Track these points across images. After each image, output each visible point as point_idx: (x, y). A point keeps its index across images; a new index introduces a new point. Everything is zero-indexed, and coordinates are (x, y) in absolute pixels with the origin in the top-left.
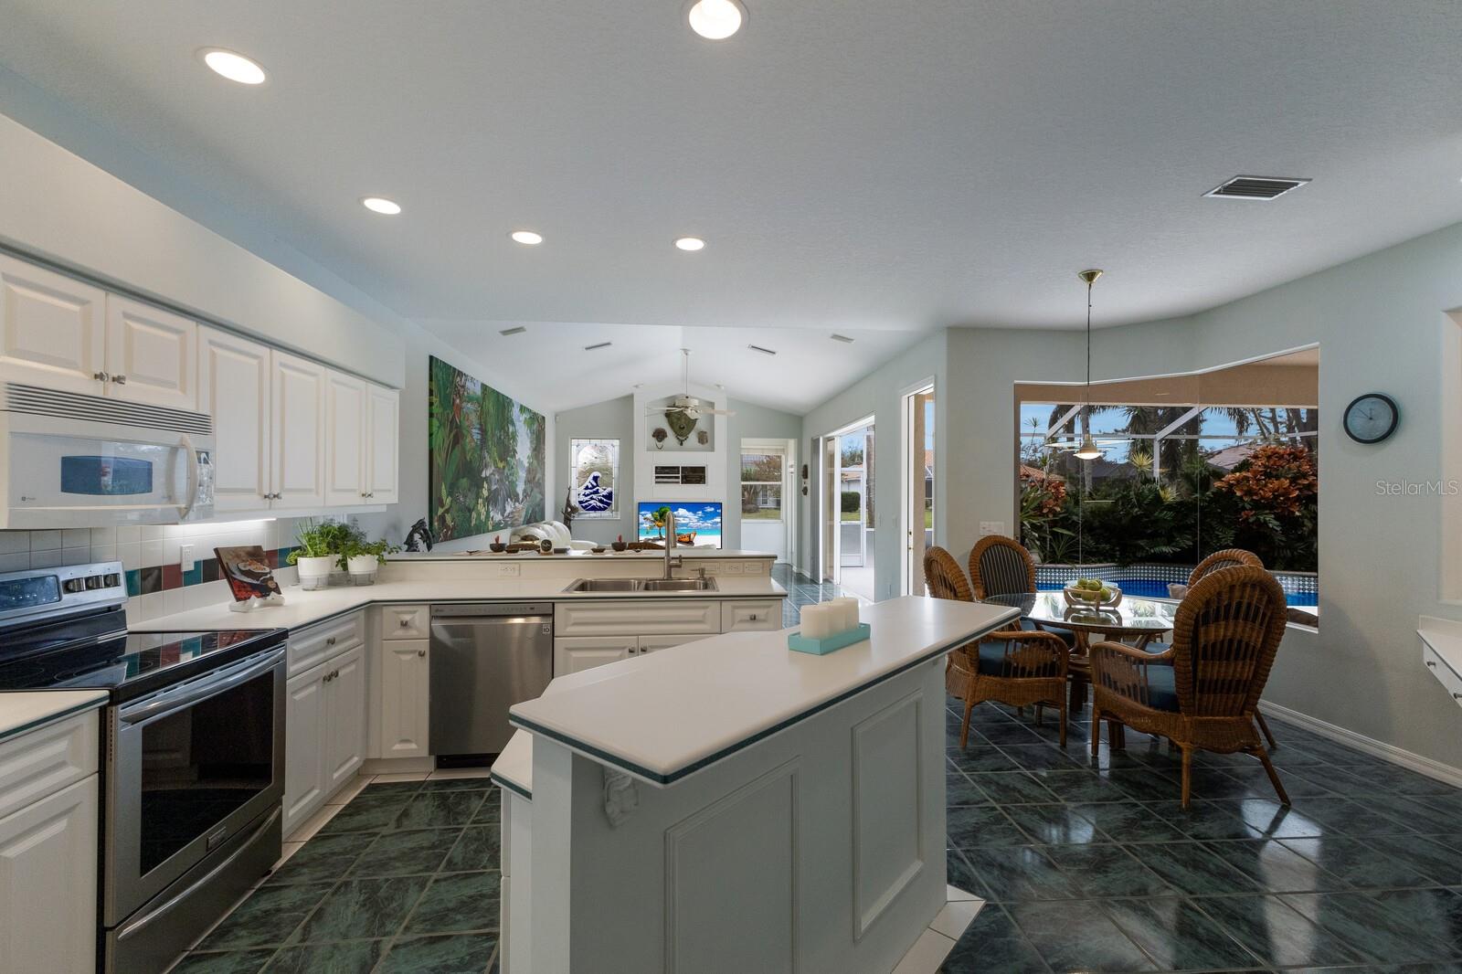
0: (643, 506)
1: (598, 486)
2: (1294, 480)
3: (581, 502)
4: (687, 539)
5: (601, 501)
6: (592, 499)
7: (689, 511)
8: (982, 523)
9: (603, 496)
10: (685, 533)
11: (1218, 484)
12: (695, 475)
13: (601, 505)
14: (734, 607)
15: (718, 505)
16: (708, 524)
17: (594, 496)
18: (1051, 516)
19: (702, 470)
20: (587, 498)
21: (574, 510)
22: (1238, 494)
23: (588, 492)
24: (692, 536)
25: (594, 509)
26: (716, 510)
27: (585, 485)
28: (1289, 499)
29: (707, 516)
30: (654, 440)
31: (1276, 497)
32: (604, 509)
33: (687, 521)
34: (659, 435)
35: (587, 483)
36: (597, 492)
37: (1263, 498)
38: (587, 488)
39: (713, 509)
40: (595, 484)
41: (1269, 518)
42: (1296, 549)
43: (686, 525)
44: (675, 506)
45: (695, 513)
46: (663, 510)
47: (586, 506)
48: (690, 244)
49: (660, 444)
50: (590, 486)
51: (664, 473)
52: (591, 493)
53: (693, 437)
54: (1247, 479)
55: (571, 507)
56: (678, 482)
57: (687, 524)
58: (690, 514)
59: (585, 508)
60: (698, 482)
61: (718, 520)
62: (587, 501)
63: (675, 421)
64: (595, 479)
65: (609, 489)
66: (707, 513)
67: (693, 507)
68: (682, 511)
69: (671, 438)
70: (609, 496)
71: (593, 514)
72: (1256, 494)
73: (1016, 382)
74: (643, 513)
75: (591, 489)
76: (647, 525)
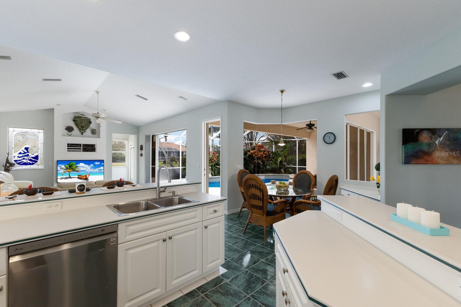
0: (59, 162)
1: (28, 152)
2: (264, 152)
3: (15, 161)
4: (85, 177)
5: (30, 160)
6: (24, 159)
7: (85, 164)
8: (236, 165)
9: (32, 157)
10: (84, 175)
11: (249, 153)
12: (90, 148)
13: (31, 162)
14: (208, 208)
15: (102, 161)
16: (97, 170)
17: (26, 158)
18: (214, 162)
19: (94, 146)
20: (20, 159)
21: (12, 165)
22: (254, 156)
23: (21, 155)
24: (87, 176)
25: (25, 164)
26: (101, 163)
27: (19, 152)
28: (263, 157)
29: (96, 167)
30: (66, 132)
31: (261, 156)
32: (33, 164)
33: (84, 169)
34: (69, 129)
35: (21, 151)
36: (28, 155)
37: (259, 157)
38: (20, 153)
39: (99, 163)
40: (26, 151)
41: (260, 161)
42: (264, 169)
43: (84, 171)
44: (79, 162)
45: (89, 164)
46: (71, 164)
47: (20, 163)
48: (183, 36)
49: (70, 133)
50: (22, 152)
51: (72, 147)
52: (23, 156)
53: (88, 132)
54: (255, 152)
55: (9, 163)
56: (81, 151)
57: (85, 170)
58: (86, 166)
59: (18, 164)
60: (92, 151)
61: (102, 168)
62: (20, 160)
63: (79, 123)
64: (27, 149)
65: (36, 154)
66: (96, 165)
67: (88, 162)
68: (82, 164)
69: (76, 130)
70: (37, 157)
71: (24, 167)
72: (257, 156)
73: (244, 121)
74: (60, 165)
75: (23, 154)
76: (62, 171)
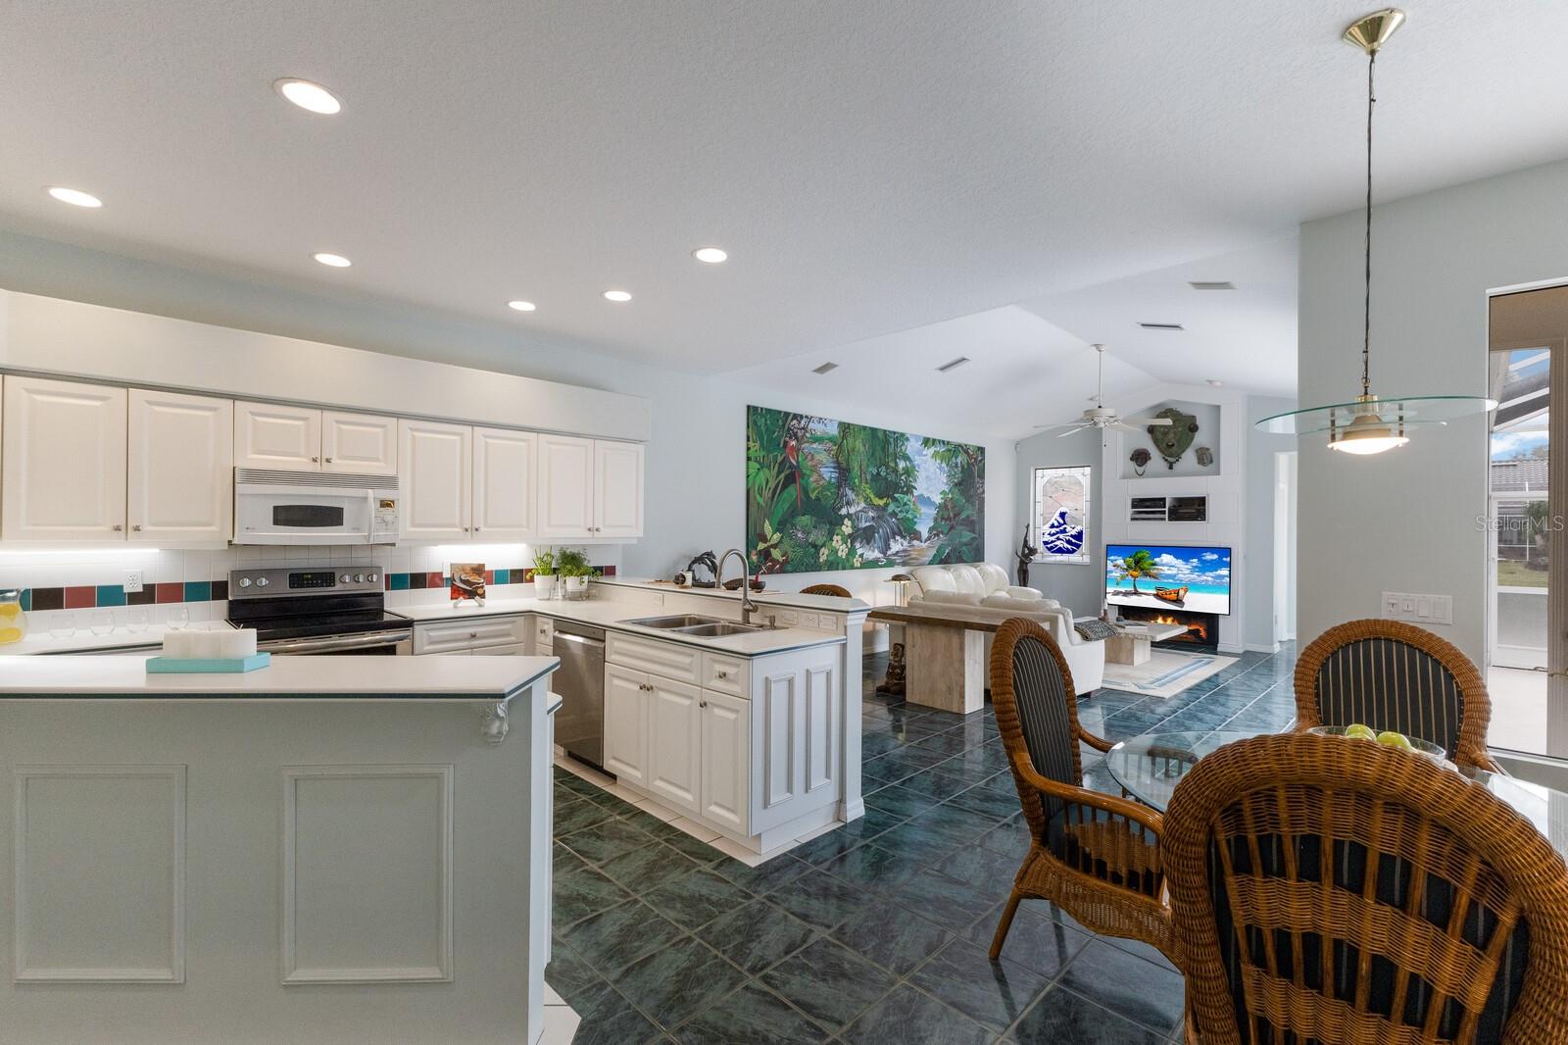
0: (1113, 549)
1: (1065, 523)
4: (1173, 596)
5: (1068, 542)
6: (1058, 539)
7: (1177, 558)
9: (1072, 536)
10: (1171, 588)
12: (1191, 509)
13: (1069, 547)
15: (1226, 552)
16: (1209, 577)
17: (1061, 536)
19: (1202, 501)
20: (1053, 538)
21: (1033, 551)
23: (1053, 531)
24: (1181, 592)
25: (1061, 551)
26: (1220, 557)
27: (1051, 523)
29: (1206, 566)
30: (1133, 465)
32: (1073, 551)
33: (1174, 571)
34: (1140, 457)
35: (1053, 521)
36: (1064, 531)
38: (1053, 526)
39: (1215, 557)
40: (1061, 521)
43: (1172, 577)
44: (1159, 550)
45: (1186, 560)
46: (1139, 555)
47: (1052, 548)
49: (1140, 470)
50: (1056, 524)
51: (1146, 507)
52: (1057, 533)
53: (1189, 457)
55: (1029, 549)
56: (1164, 519)
57: (1175, 576)
58: (1179, 563)
59: (1050, 549)
60: (1196, 518)
61: (1225, 572)
62: (1052, 542)
63: (1160, 437)
64: (1063, 515)
65: (1078, 528)
66: (1206, 561)
67: (1183, 552)
68: (1166, 558)
69: (1157, 460)
70: (1079, 536)
71: (1059, 557)
74: (1112, 558)
75: (1057, 527)
76: (1117, 574)
